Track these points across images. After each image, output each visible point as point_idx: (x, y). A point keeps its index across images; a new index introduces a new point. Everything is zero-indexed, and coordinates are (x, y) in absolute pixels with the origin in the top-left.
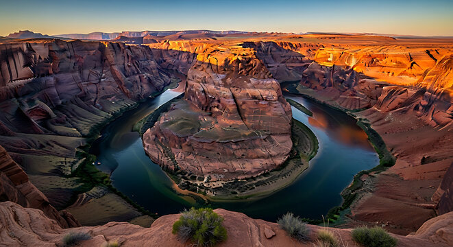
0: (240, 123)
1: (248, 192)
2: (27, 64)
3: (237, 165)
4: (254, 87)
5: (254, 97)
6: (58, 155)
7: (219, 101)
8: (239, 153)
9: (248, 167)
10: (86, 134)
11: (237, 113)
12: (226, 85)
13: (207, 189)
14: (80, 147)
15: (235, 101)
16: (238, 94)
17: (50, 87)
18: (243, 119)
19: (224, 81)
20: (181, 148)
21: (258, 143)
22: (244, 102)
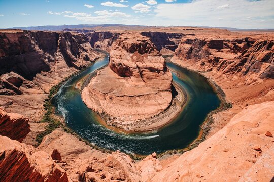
12: (133, 60)
16: (140, 65)
19: (132, 57)
20: (105, 99)
21: (152, 96)
22: (143, 71)
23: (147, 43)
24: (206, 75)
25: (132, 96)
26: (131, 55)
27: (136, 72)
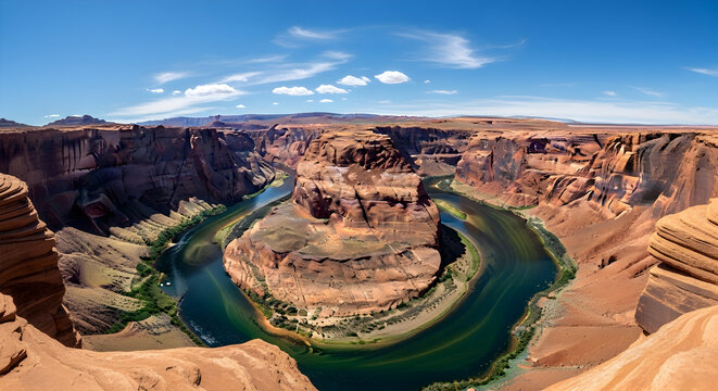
0: (364, 232)
1: (375, 333)
2: (91, 152)
3: (359, 293)
4: (385, 184)
5: (386, 198)
7: (338, 203)
8: (363, 274)
9: (376, 294)
10: (152, 241)
11: (363, 218)
12: (348, 182)
13: (313, 327)
14: (144, 258)
15: (360, 203)
16: (364, 192)
17: (116, 178)
18: (370, 227)
19: (345, 176)
20: (277, 267)
21: (392, 259)
22: (372, 205)
23: (382, 148)
24: (526, 214)
25: (342, 262)
26: (344, 170)
27: (353, 208)
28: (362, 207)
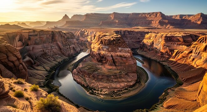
0: (114, 67)
2: (20, 40)
3: (114, 85)
4: (120, 52)
5: (121, 56)
6: (38, 79)
7: (106, 58)
8: (114, 80)
9: (118, 86)
10: (48, 70)
11: (113, 63)
15: (112, 58)
18: (116, 66)
28: (113, 59)
